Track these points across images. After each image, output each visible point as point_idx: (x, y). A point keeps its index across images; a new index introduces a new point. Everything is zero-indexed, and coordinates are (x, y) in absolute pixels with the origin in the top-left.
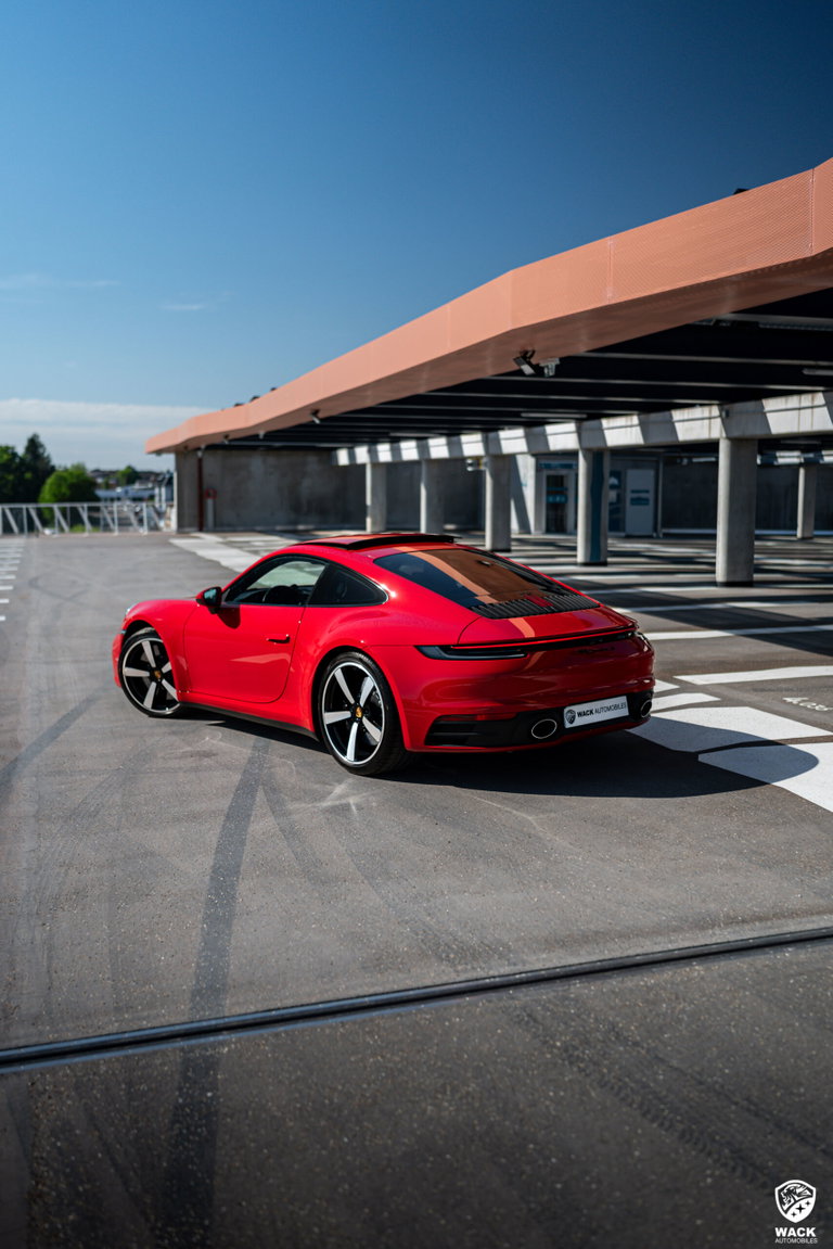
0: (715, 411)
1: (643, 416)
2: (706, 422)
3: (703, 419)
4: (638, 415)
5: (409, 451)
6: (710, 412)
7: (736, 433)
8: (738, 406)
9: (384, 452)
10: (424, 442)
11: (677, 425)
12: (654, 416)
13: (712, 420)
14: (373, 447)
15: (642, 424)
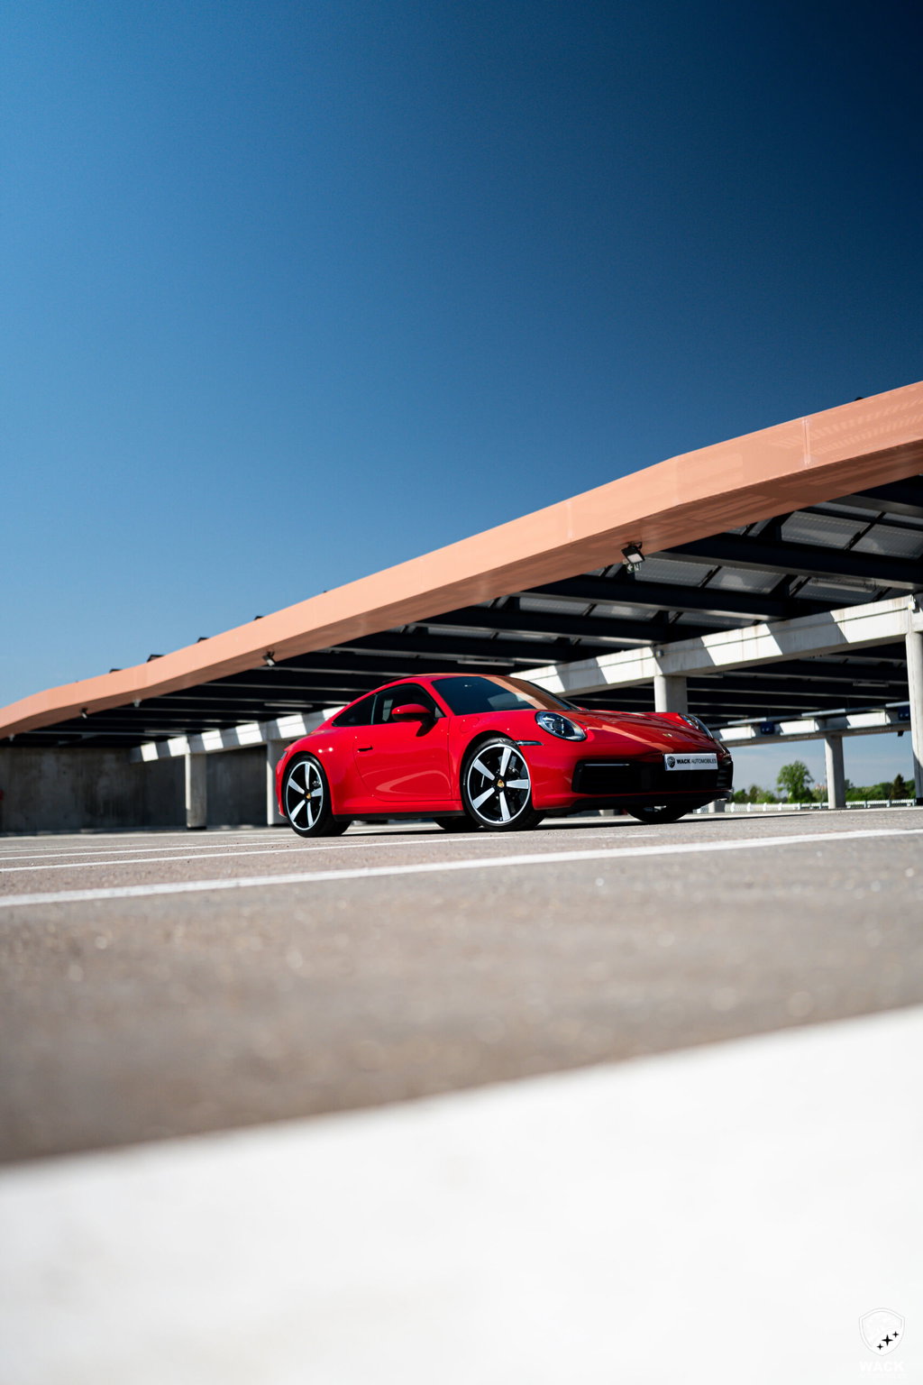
0: (648, 652)
1: (562, 667)
2: (640, 662)
3: (634, 661)
4: (555, 665)
5: (249, 734)
6: (642, 654)
7: (673, 670)
8: (673, 646)
9: (212, 740)
10: (271, 723)
11: (603, 669)
12: (573, 665)
13: (644, 661)
14: (197, 737)
15: (560, 673)
